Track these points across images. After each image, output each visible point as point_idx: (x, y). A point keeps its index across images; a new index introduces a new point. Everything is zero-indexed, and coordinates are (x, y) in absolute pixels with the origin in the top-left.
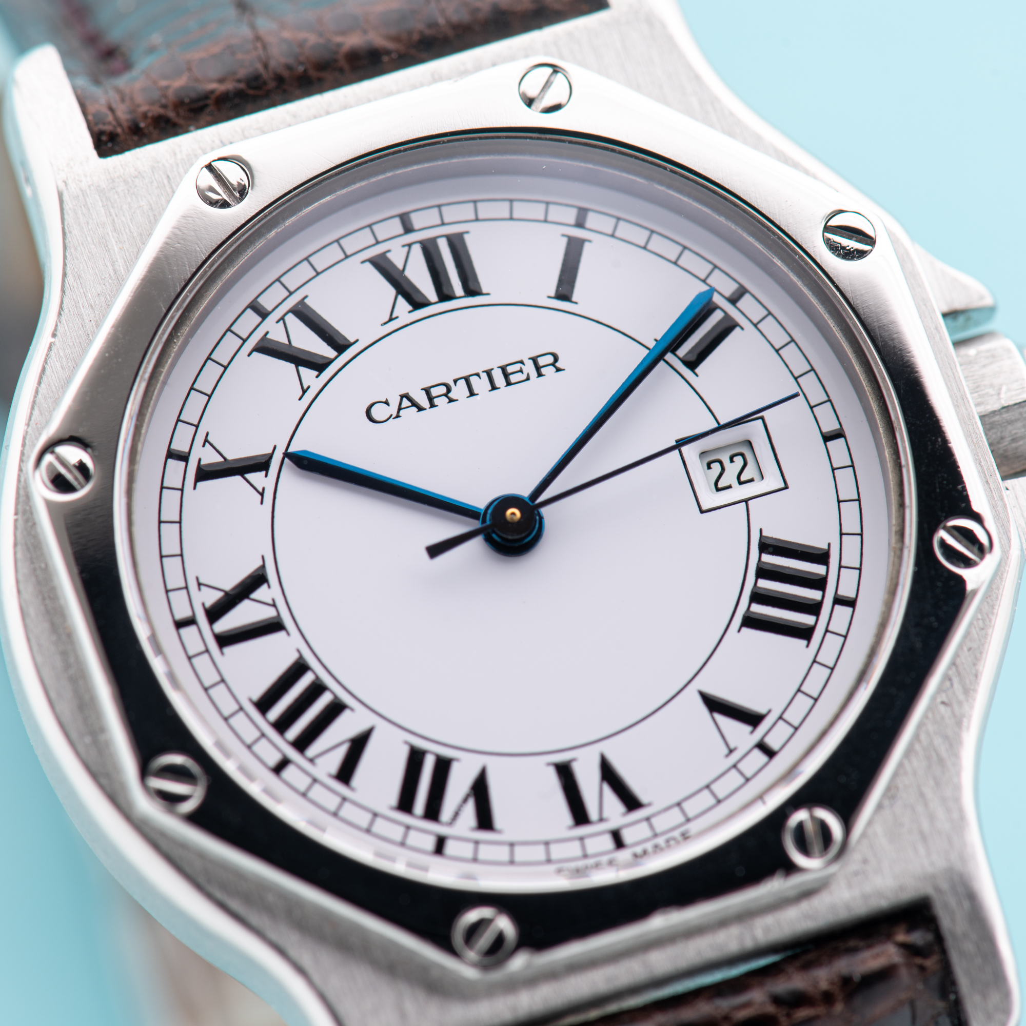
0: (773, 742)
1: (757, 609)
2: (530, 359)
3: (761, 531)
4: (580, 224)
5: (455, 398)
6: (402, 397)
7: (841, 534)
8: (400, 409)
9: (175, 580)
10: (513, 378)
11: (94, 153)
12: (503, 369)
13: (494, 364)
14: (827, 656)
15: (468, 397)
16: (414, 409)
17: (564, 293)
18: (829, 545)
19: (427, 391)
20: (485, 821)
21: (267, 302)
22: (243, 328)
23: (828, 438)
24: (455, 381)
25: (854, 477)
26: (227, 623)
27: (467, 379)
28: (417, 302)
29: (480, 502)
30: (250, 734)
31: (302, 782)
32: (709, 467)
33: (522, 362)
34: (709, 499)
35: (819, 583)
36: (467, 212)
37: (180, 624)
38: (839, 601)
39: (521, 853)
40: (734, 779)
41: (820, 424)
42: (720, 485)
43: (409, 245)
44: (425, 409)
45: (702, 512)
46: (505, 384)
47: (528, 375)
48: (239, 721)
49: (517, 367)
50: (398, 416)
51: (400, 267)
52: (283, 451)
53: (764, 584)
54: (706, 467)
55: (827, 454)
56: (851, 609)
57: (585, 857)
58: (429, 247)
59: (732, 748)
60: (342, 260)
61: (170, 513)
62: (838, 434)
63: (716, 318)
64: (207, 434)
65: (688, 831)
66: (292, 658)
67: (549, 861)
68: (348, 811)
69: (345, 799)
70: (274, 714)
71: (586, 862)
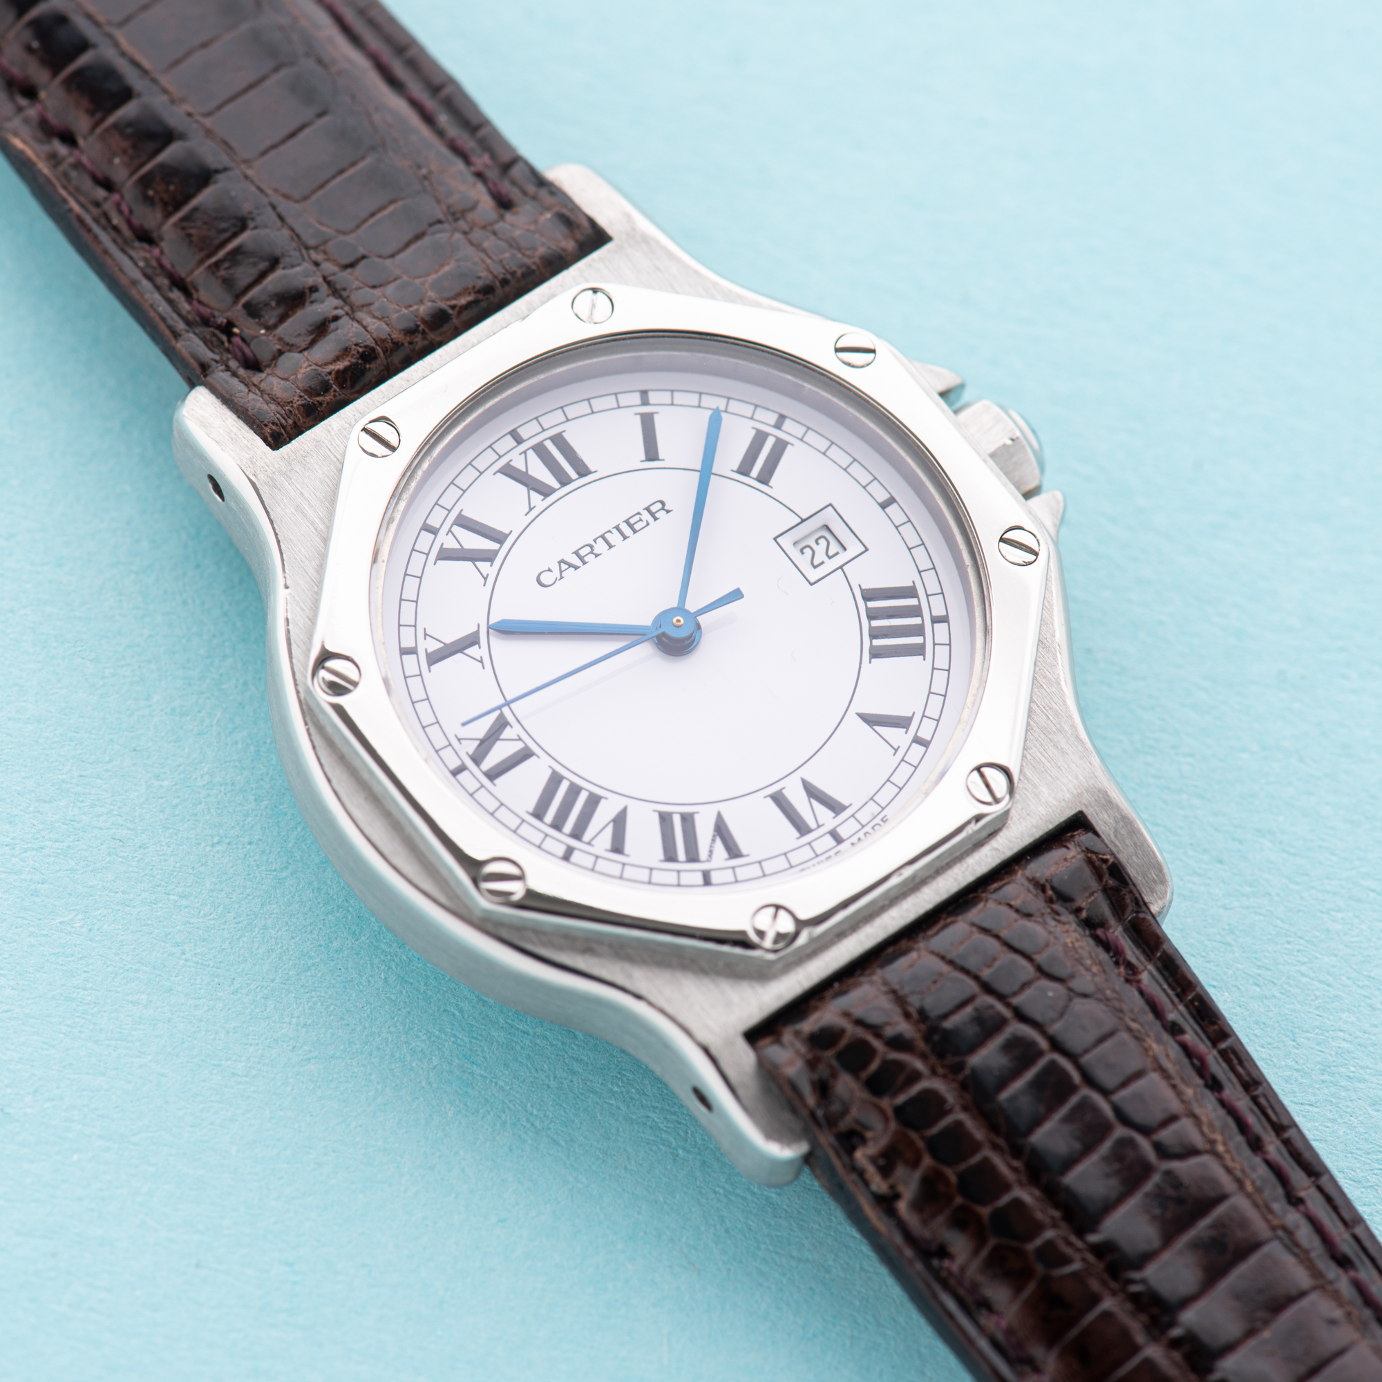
0: (924, 735)
1: (878, 643)
2: (644, 509)
3: (860, 586)
4: (645, 402)
5: (599, 553)
6: (560, 563)
7: (920, 572)
8: (561, 572)
9: (440, 742)
10: (637, 527)
11: (265, 449)
12: (627, 522)
13: (619, 520)
14: (942, 662)
17: (652, 453)
18: (913, 582)
19: (576, 553)
20: (733, 851)
21: (434, 522)
22: (423, 546)
23: (884, 506)
24: (595, 541)
25: (913, 529)
26: (490, 762)
27: (603, 537)
28: (546, 491)
29: (646, 621)
30: (537, 837)
32: (802, 553)
33: (639, 513)
34: (813, 575)
35: (916, 611)
36: (558, 416)
37: (455, 773)
38: (935, 620)
39: (769, 867)
40: (906, 770)
41: (875, 498)
42: (816, 563)
43: (525, 452)
44: (580, 567)
45: (811, 584)
47: (647, 521)
48: (525, 830)
49: (637, 518)
50: (562, 578)
51: (524, 470)
52: (486, 626)
53: (876, 624)
54: (800, 553)
55: (888, 518)
56: (946, 624)
57: (817, 856)
58: (540, 450)
59: (896, 747)
60: (479, 477)
61: (418, 694)
62: (891, 501)
63: (770, 442)
64: (425, 629)
65: (885, 816)
66: (548, 773)
67: (792, 867)
68: (630, 873)
69: (624, 864)
70: (549, 818)
71: (818, 859)
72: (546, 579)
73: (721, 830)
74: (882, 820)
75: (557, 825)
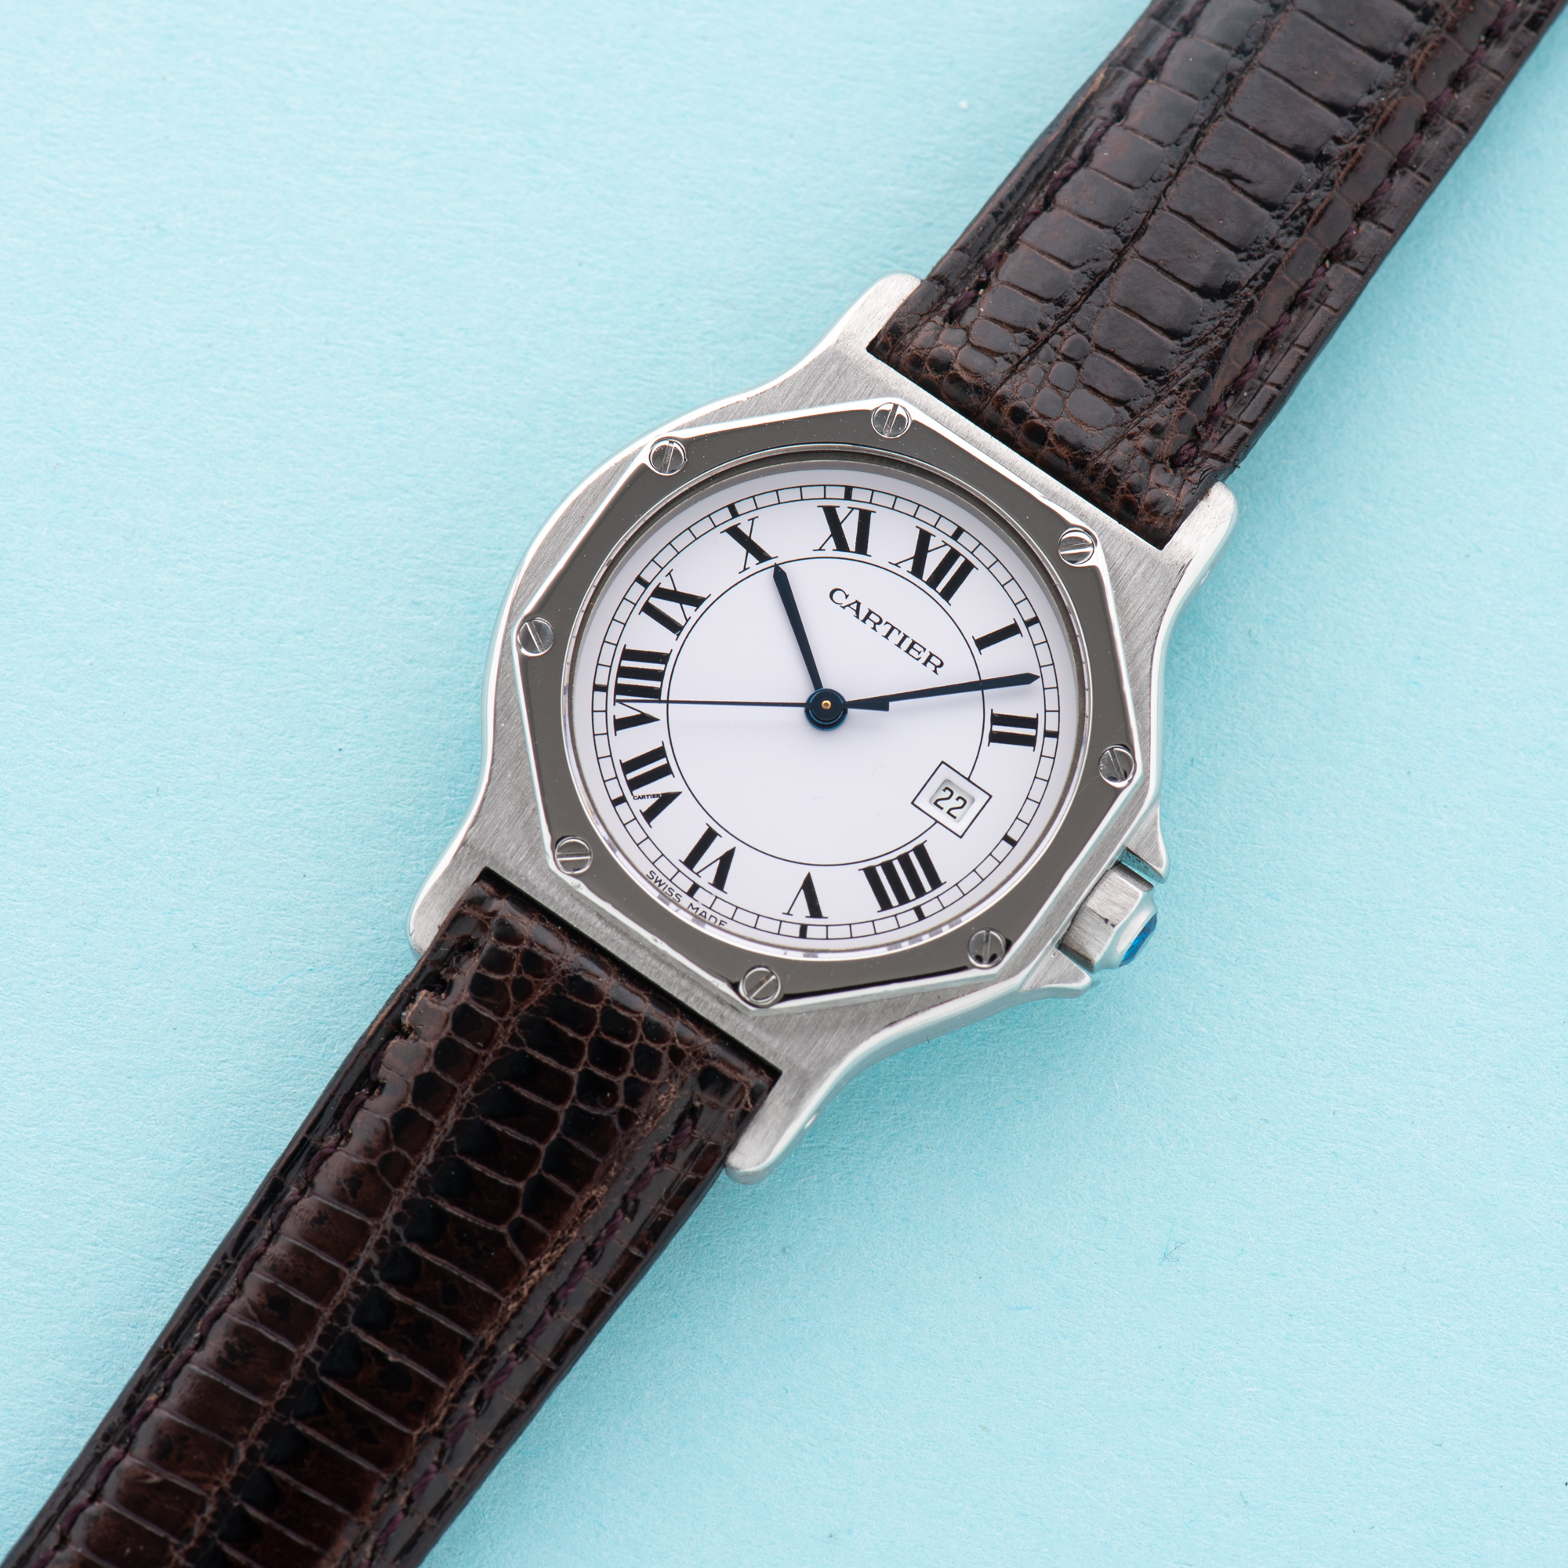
0: (810, 932)
1: (880, 871)
2: (930, 652)
3: (926, 841)
4: (1028, 624)
5: (877, 629)
6: (857, 602)
7: (956, 885)
8: (849, 606)
9: (662, 560)
10: (912, 652)
11: (867, 344)
12: (914, 643)
13: (912, 636)
14: (880, 926)
17: (983, 643)
18: (945, 882)
19: (870, 612)
20: (650, 814)
21: (855, 494)
22: (831, 492)
23: (1007, 838)
24: (887, 623)
25: (994, 868)
26: (658, 603)
27: (893, 628)
28: (917, 570)
29: (827, 684)
30: (606, 659)
31: (600, 704)
32: (944, 790)
34: (924, 802)
35: (919, 891)
36: (989, 560)
37: (640, 580)
38: (918, 910)
39: (647, 846)
40: (774, 926)
41: (1011, 829)
42: (939, 803)
43: (946, 544)
44: (859, 619)
45: (913, 803)
47: (920, 658)
48: (608, 650)
49: (920, 649)
50: (844, 608)
51: (930, 549)
52: (777, 563)
53: (897, 865)
54: (941, 788)
55: (996, 845)
56: (917, 919)
57: (670, 880)
58: (953, 555)
59: (790, 913)
60: (910, 516)
61: (698, 530)
62: (1013, 843)
63: (1030, 732)
64: (757, 517)
65: (725, 922)
66: (665, 650)
67: (653, 863)
68: (601, 741)
69: (607, 734)
70: (626, 664)
71: (668, 882)
72: (838, 596)
73: (666, 799)
74: (721, 921)
75: (623, 672)
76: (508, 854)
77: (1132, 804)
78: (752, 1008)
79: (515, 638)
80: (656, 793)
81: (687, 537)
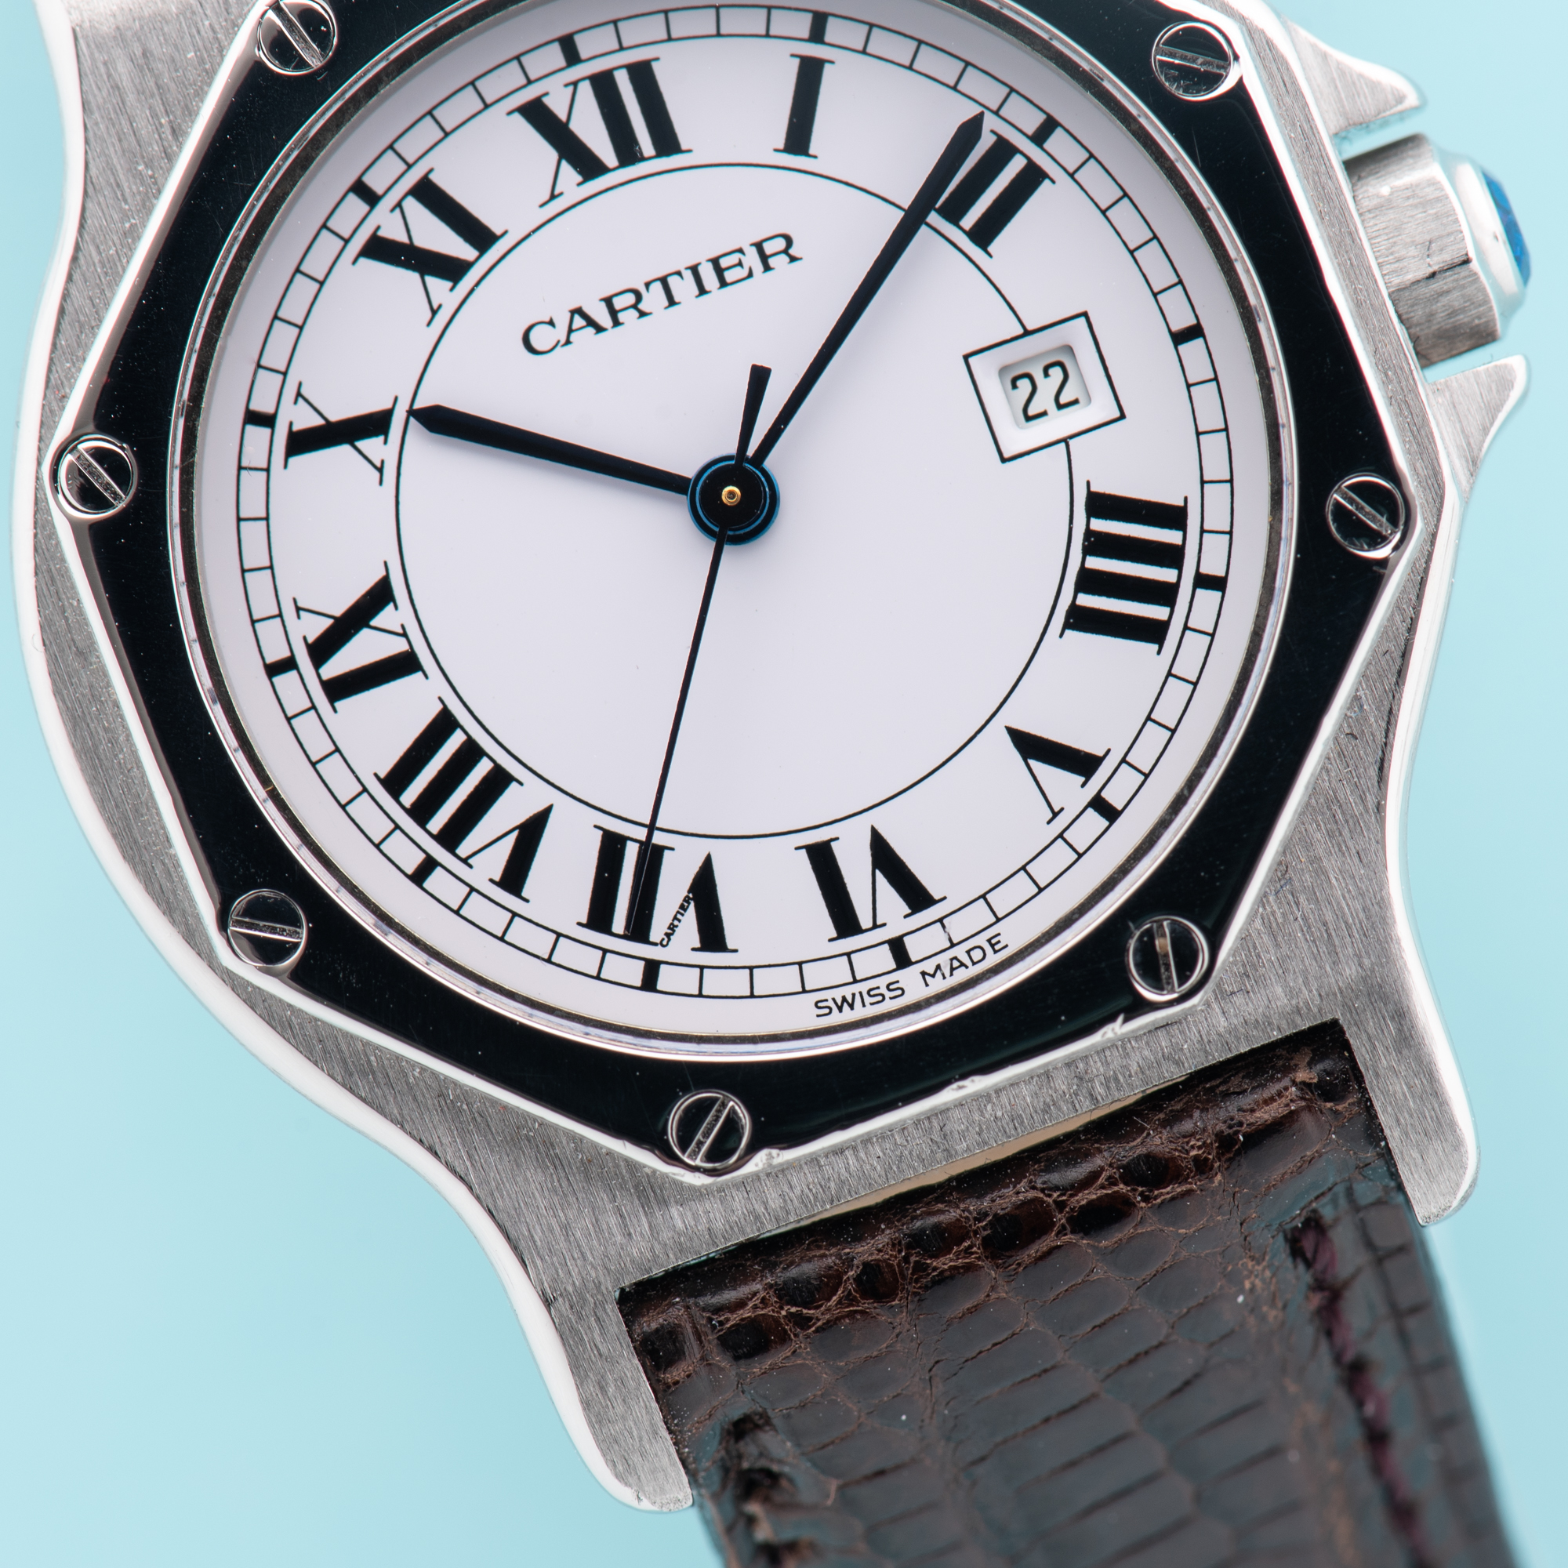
0: (1115, 797)
1: (1086, 600)
2: (752, 245)
3: (1088, 483)
4: (817, 34)
5: (648, 310)
6: (573, 312)
7: (1203, 482)
8: (570, 331)
9: (264, 605)
10: (729, 276)
12: (715, 262)
13: (701, 258)
14: (1187, 667)
15: (666, 308)
16: (591, 330)
17: (798, 139)
18: (1186, 499)
19: (608, 301)
20: (712, 937)
21: (376, 181)
22: (343, 222)
23: (1180, 338)
24: (647, 285)
25: (1218, 395)
26: (340, 664)
27: (664, 281)
28: (589, 166)
29: (688, 466)
30: (378, 827)
31: (454, 893)
32: (1014, 386)
33: (740, 251)
35: (1172, 556)
36: (655, 28)
37: (274, 669)
38: (1203, 581)
39: (764, 981)
40: (1061, 855)
41: (1168, 320)
42: (1031, 412)
43: (575, 84)
44: (606, 329)
45: (1004, 460)
46: (718, 285)
47: (751, 269)
48: (363, 809)
49: (734, 259)
50: (568, 342)
51: (564, 119)
52: (407, 407)
53: (1095, 563)
54: (1010, 387)
55: (1179, 364)
56: (1219, 594)
57: (855, 981)
58: (603, 85)
59: (1056, 809)
60: (480, 112)
61: (253, 505)
62: (1194, 332)
63: (1016, 165)
64: (300, 384)
65: (999, 934)
66: (433, 710)
67: (804, 991)
68: (520, 933)
69: (514, 914)
70: (410, 796)
71: (856, 988)
72: (538, 339)
73: (703, 891)
74: (989, 941)
75: (421, 812)
76: (619, 1238)
77: (1271, 76)
78: (1195, 1000)
79: (248, 970)
80: (680, 901)
81: (253, 533)
